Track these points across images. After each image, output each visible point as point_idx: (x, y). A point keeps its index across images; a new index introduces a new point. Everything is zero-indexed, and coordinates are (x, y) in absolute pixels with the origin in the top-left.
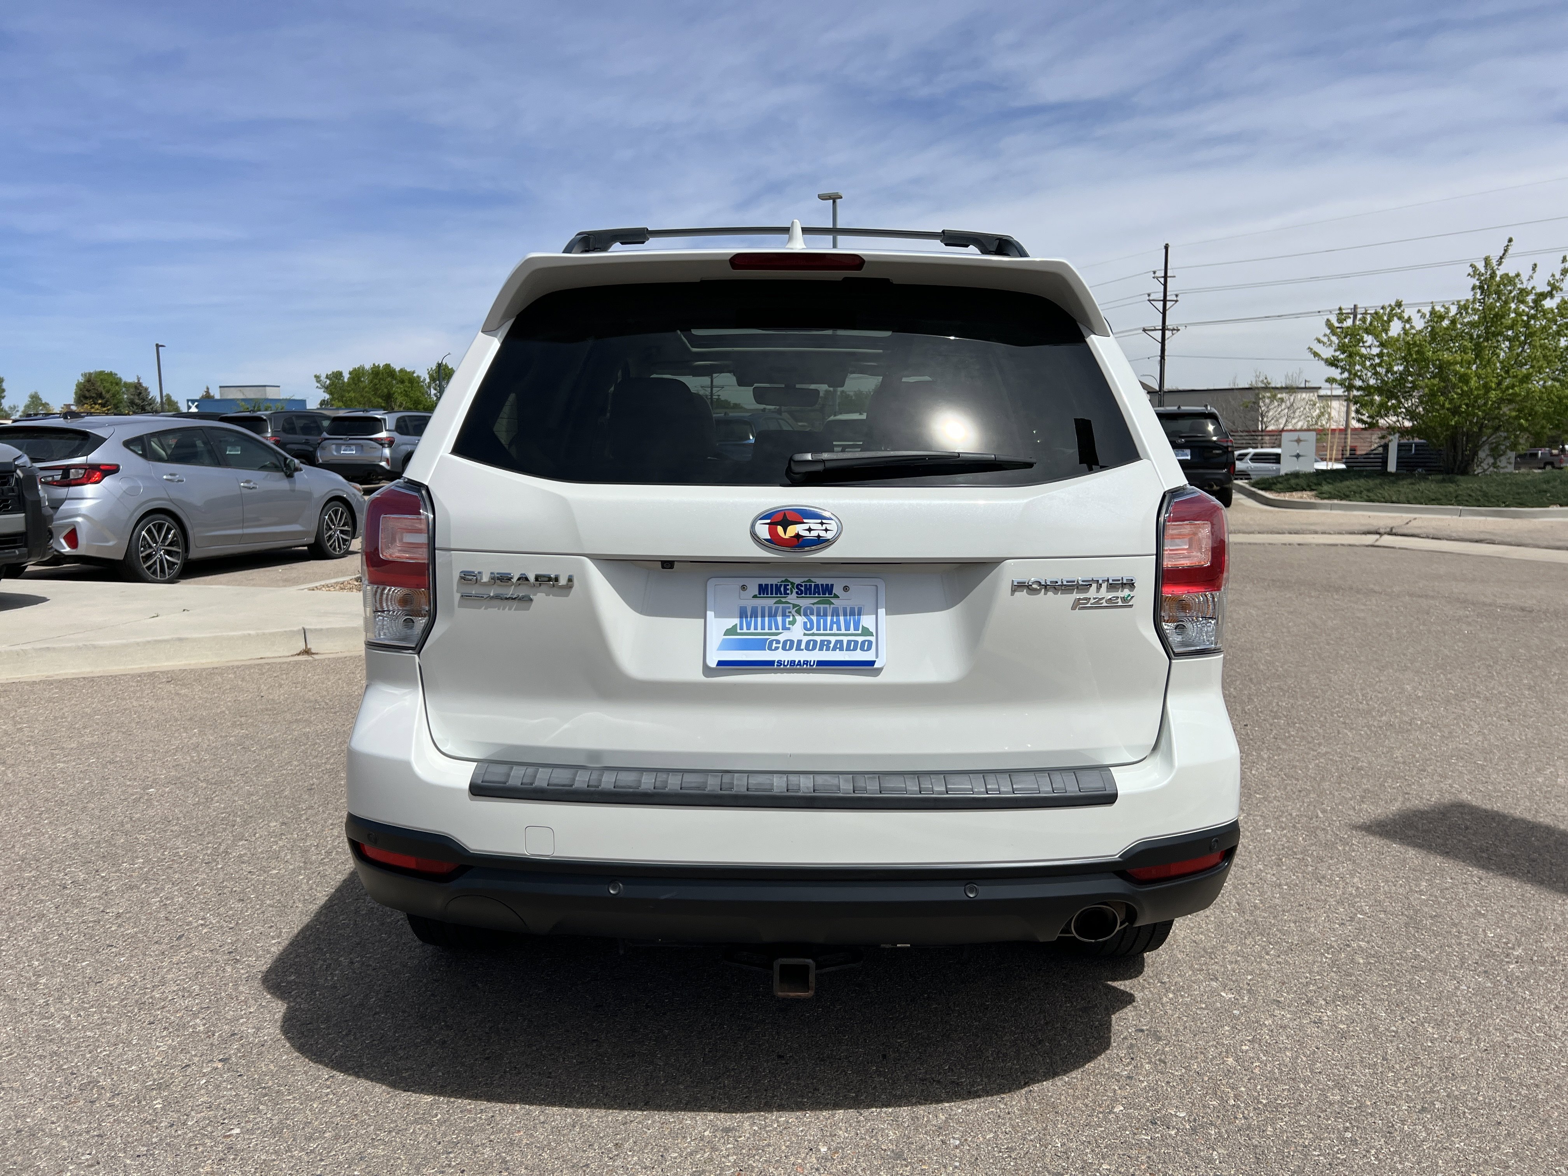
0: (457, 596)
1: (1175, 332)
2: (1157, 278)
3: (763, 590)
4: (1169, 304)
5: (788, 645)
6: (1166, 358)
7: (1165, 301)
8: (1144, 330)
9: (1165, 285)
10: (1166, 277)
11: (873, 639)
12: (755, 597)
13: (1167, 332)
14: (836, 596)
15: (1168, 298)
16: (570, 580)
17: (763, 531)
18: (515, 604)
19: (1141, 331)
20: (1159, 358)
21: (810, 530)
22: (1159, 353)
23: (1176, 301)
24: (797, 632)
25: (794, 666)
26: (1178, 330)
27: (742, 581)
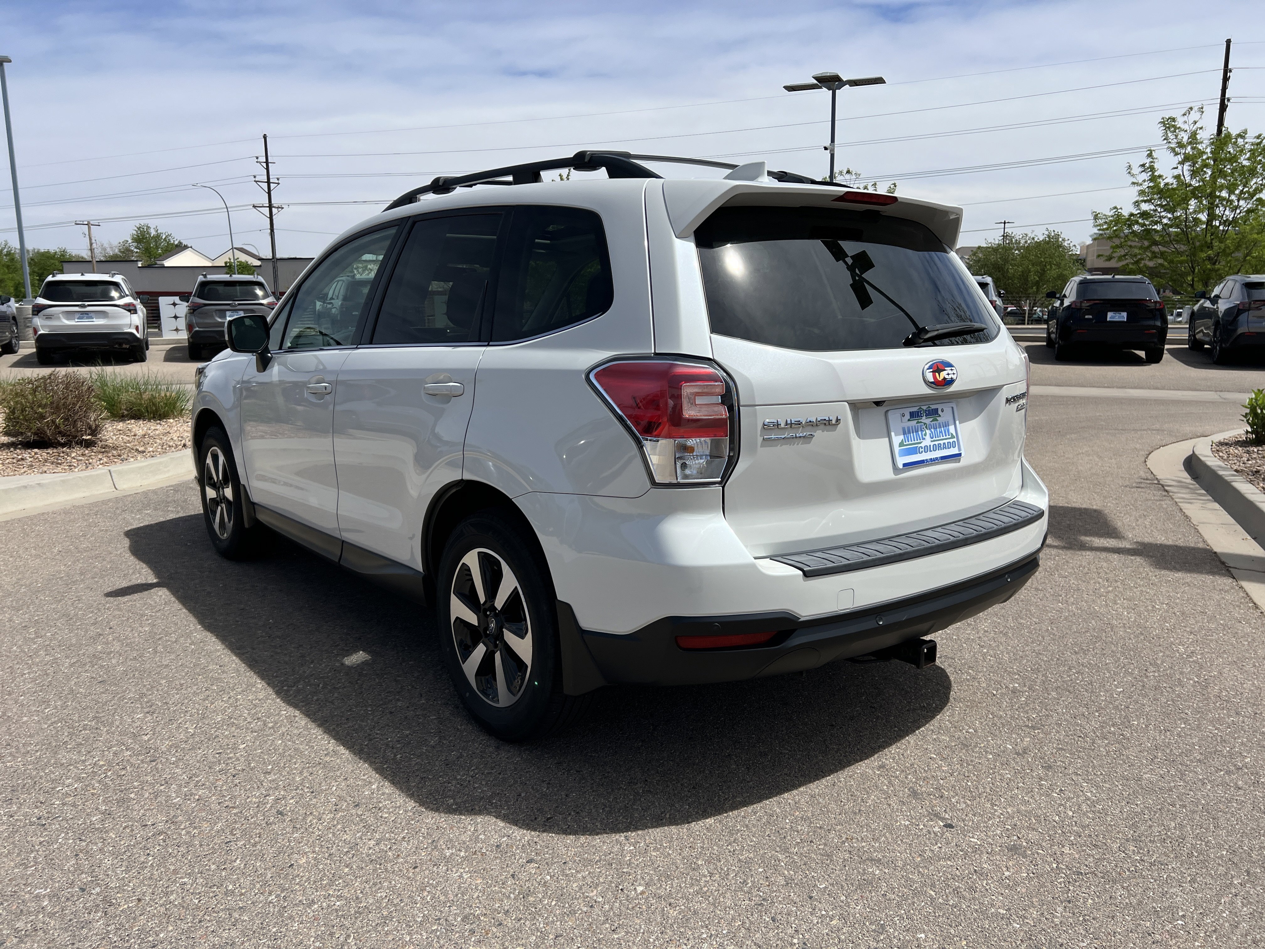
0: (760, 439)
1: (280, 209)
2: (260, 163)
3: (913, 415)
4: (272, 186)
5: (927, 449)
6: (275, 231)
7: (268, 182)
8: (254, 207)
9: (267, 169)
10: (267, 162)
11: (955, 440)
12: (909, 420)
13: (273, 209)
14: (940, 416)
15: (271, 181)
16: (838, 420)
17: (930, 377)
18: (802, 440)
19: (251, 207)
20: (269, 231)
21: (948, 374)
22: (269, 227)
23: (278, 184)
24: (927, 442)
25: (933, 461)
26: (282, 208)
27: (902, 411)
